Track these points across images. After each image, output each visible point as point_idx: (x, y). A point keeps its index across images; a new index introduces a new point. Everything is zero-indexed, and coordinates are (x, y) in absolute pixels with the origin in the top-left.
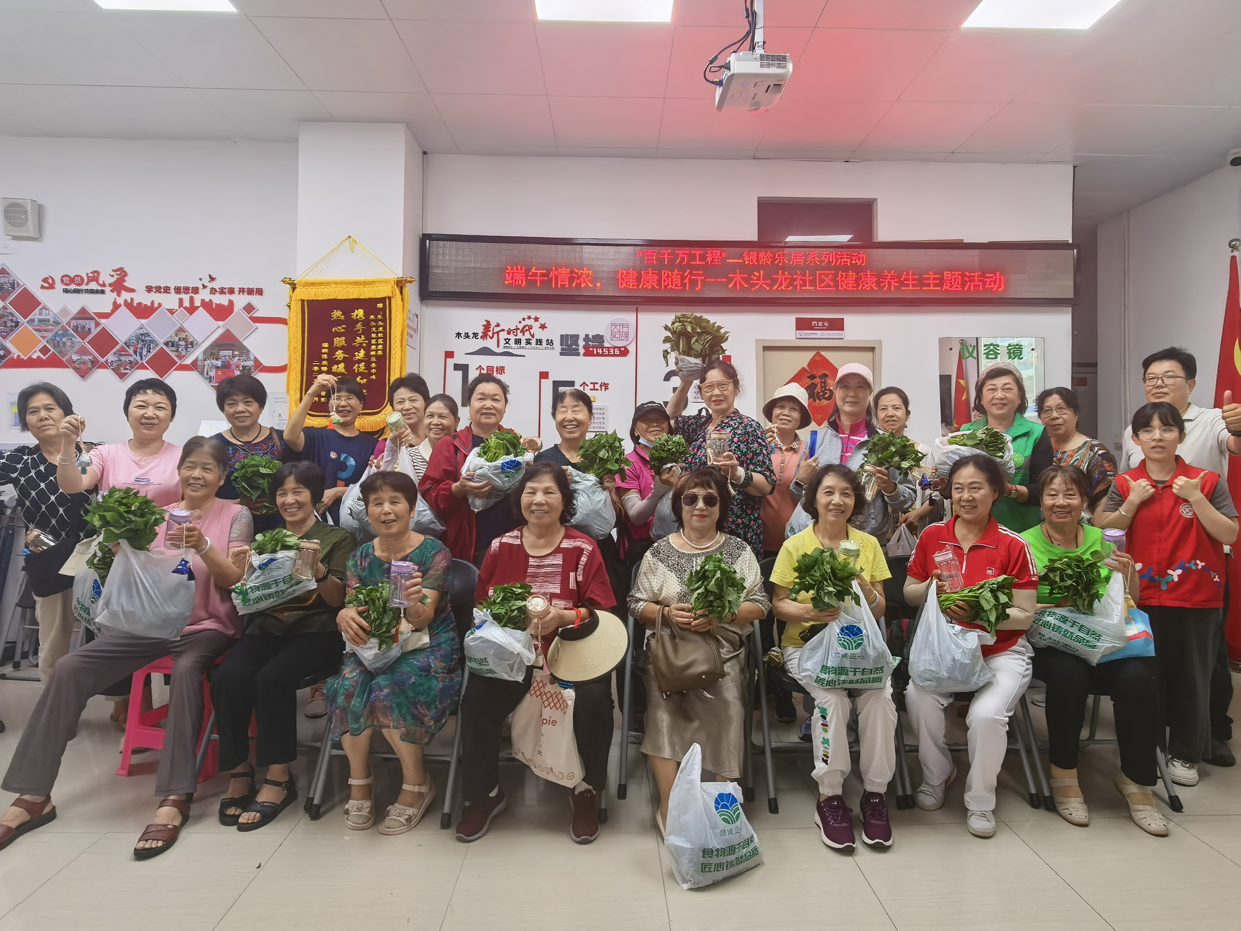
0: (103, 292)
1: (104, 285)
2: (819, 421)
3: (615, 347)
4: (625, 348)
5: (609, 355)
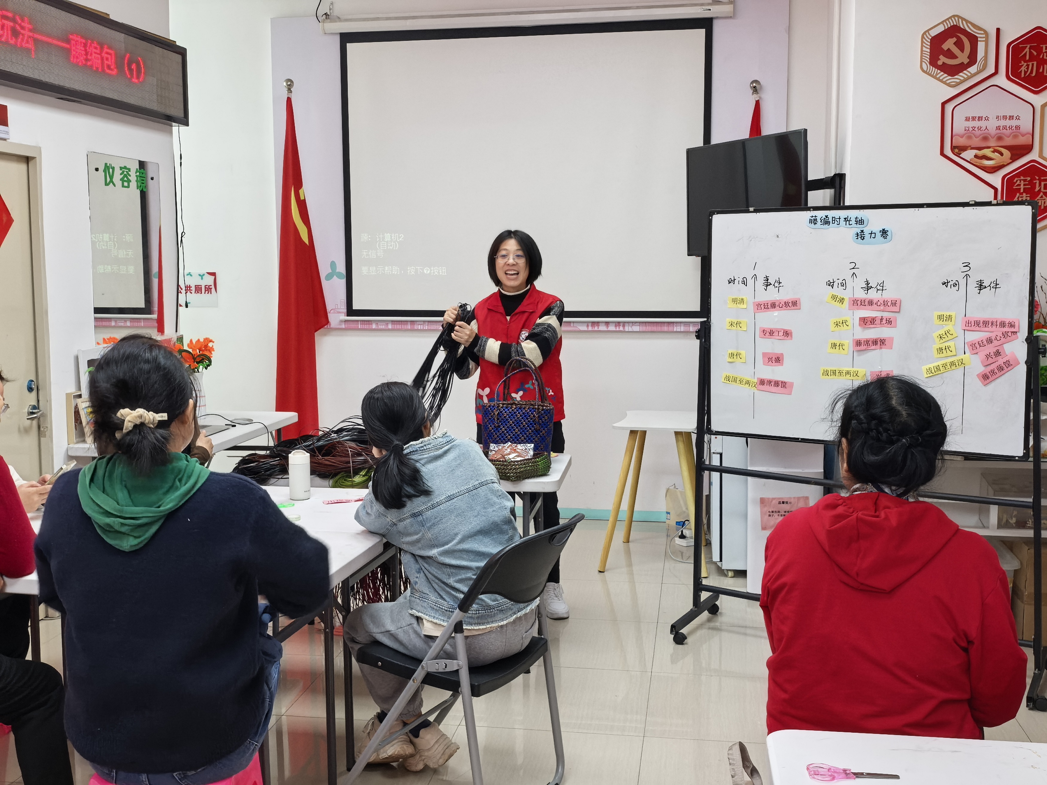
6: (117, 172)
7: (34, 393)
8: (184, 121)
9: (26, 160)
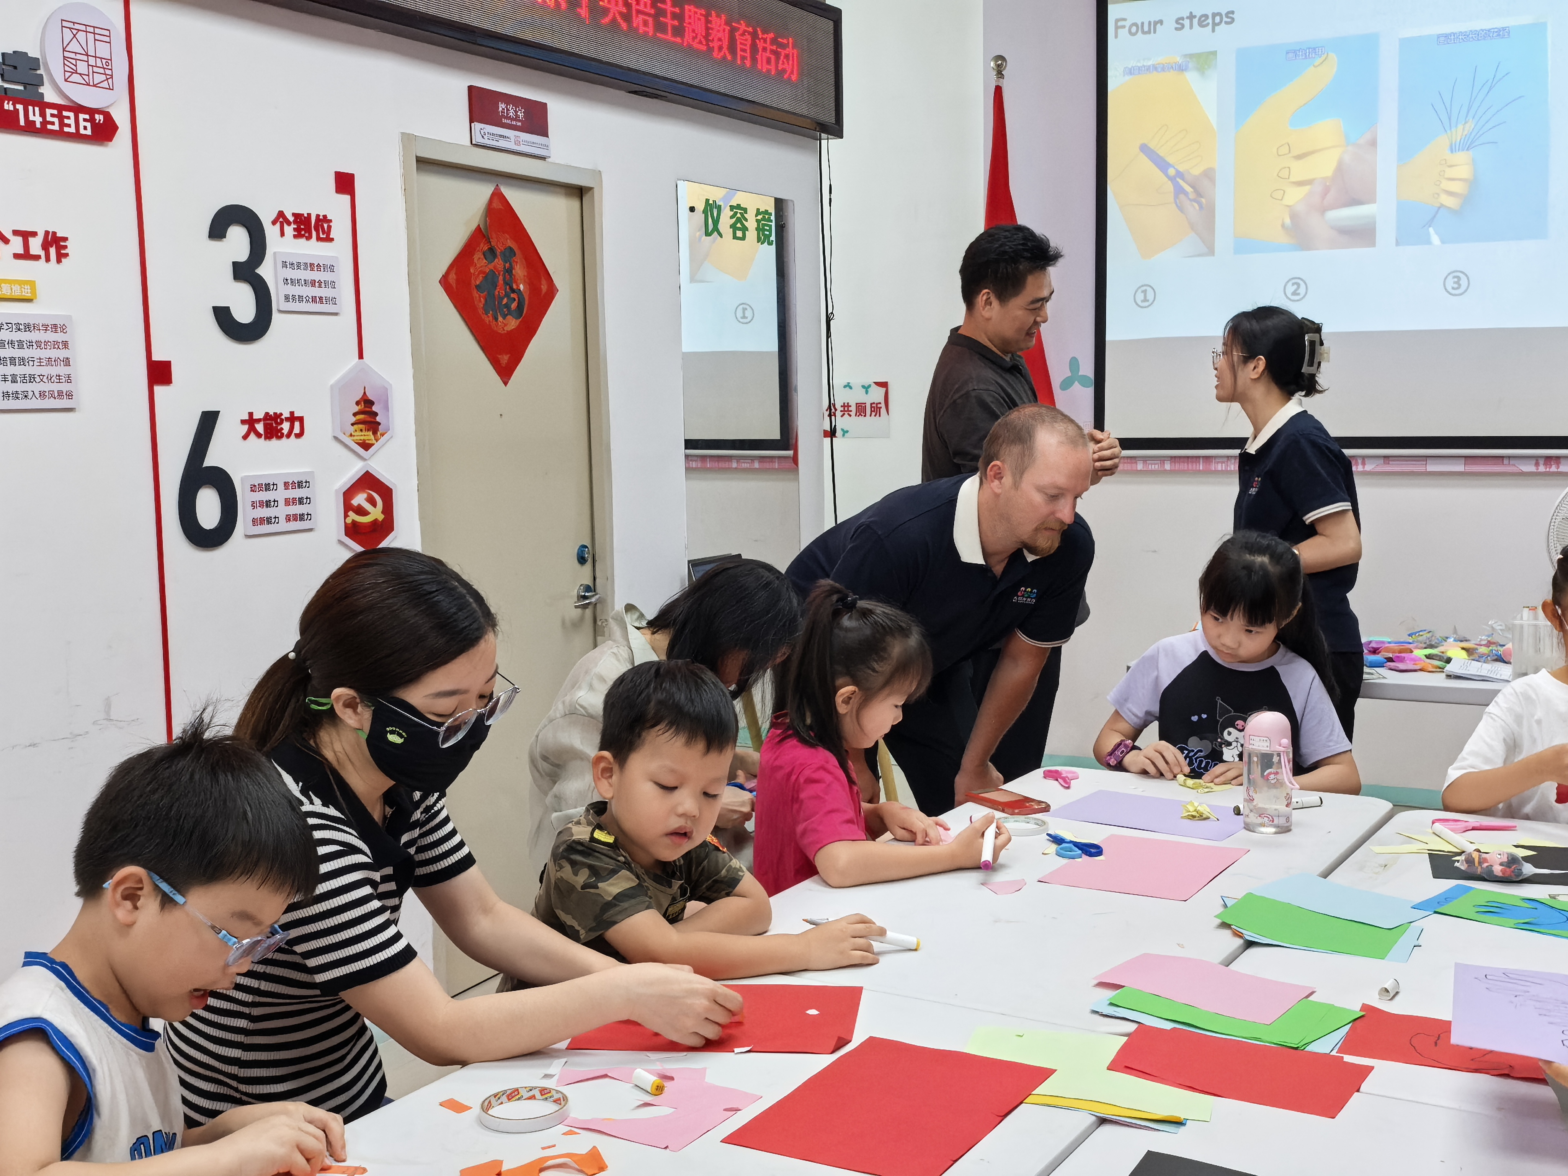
2: (505, 372)
3: (78, 109)
4: (107, 116)
5: (60, 135)
6: (726, 213)
7: (588, 566)
8: (837, 129)
9: (580, 192)
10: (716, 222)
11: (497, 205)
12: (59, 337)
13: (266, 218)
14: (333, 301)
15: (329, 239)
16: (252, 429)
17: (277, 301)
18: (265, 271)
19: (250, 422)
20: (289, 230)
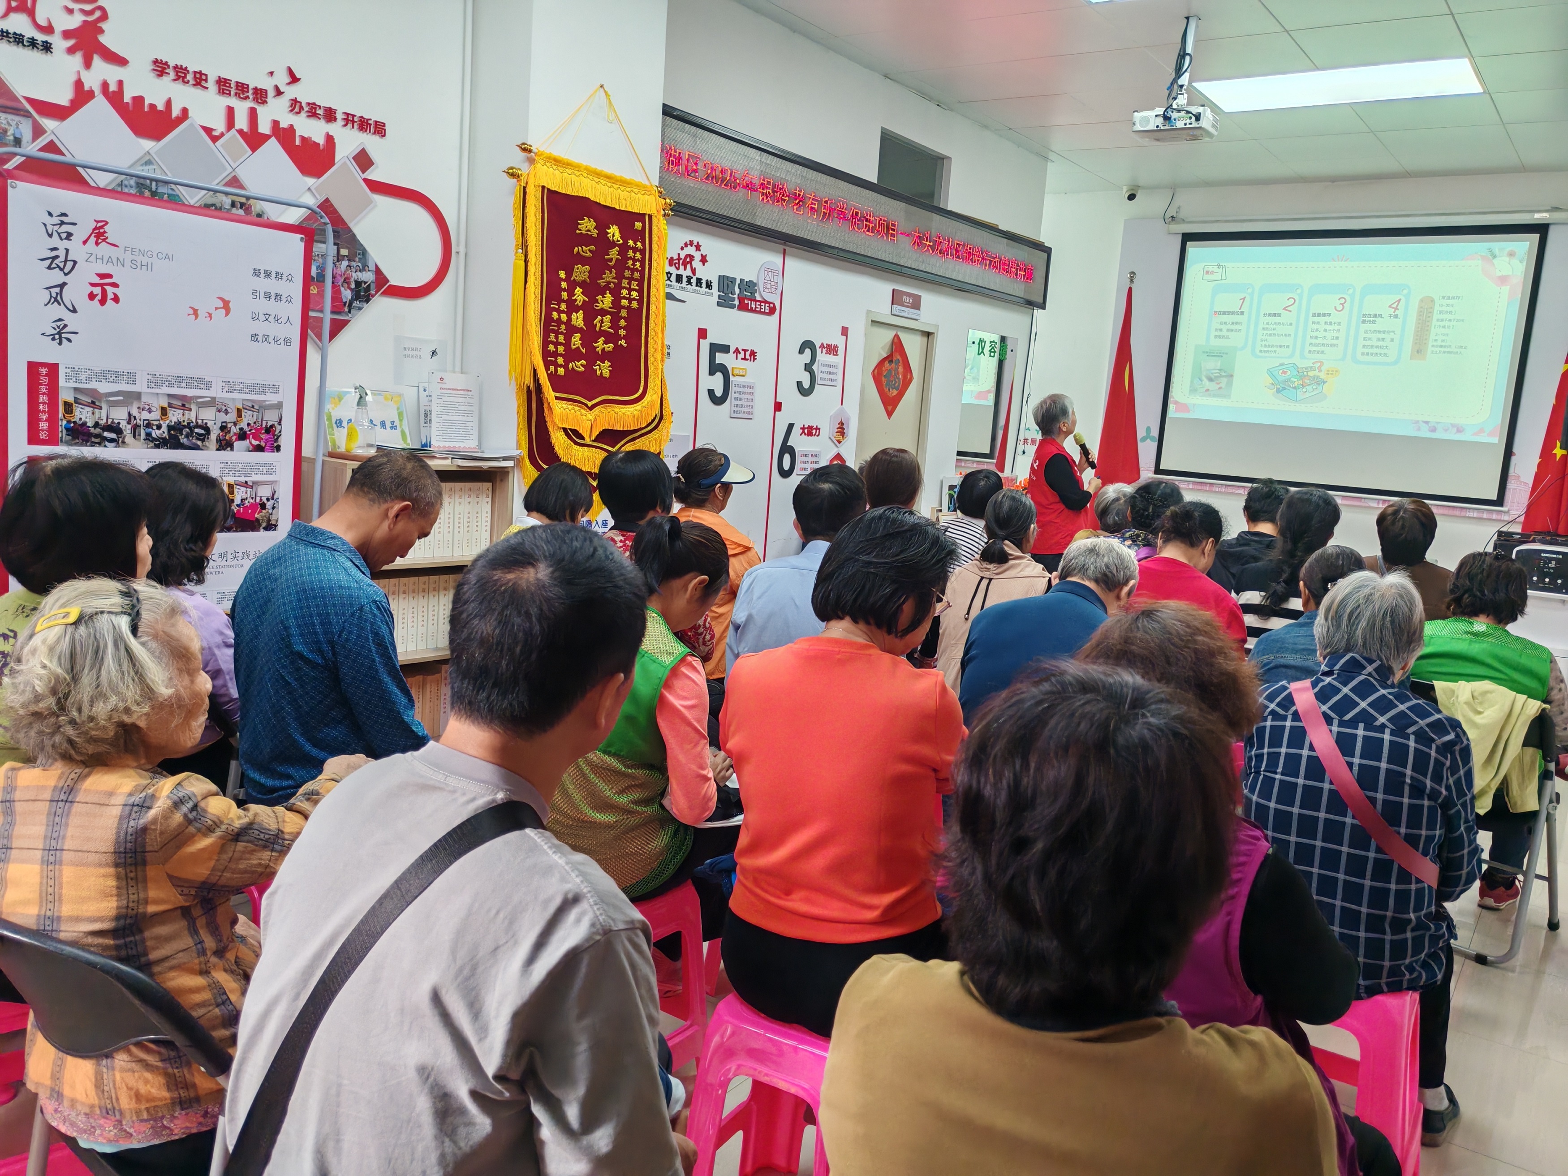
0: (47, 47)
1: (49, 29)
2: (890, 414)
3: (766, 302)
4: (774, 304)
5: (760, 312)
6: (988, 344)
8: (1043, 306)
9: (928, 334)
10: (983, 349)
11: (896, 340)
12: (751, 391)
13: (818, 345)
14: (835, 380)
15: (837, 355)
16: (803, 432)
17: (818, 381)
18: (815, 367)
19: (803, 428)
20: (824, 350)
